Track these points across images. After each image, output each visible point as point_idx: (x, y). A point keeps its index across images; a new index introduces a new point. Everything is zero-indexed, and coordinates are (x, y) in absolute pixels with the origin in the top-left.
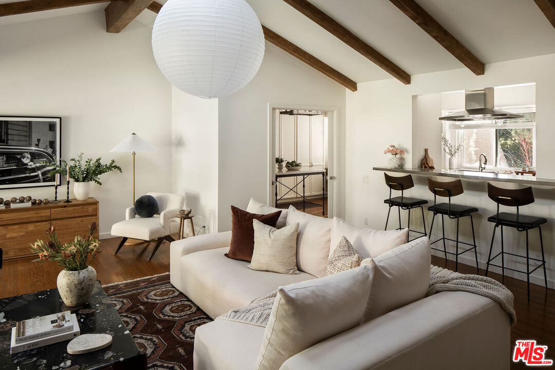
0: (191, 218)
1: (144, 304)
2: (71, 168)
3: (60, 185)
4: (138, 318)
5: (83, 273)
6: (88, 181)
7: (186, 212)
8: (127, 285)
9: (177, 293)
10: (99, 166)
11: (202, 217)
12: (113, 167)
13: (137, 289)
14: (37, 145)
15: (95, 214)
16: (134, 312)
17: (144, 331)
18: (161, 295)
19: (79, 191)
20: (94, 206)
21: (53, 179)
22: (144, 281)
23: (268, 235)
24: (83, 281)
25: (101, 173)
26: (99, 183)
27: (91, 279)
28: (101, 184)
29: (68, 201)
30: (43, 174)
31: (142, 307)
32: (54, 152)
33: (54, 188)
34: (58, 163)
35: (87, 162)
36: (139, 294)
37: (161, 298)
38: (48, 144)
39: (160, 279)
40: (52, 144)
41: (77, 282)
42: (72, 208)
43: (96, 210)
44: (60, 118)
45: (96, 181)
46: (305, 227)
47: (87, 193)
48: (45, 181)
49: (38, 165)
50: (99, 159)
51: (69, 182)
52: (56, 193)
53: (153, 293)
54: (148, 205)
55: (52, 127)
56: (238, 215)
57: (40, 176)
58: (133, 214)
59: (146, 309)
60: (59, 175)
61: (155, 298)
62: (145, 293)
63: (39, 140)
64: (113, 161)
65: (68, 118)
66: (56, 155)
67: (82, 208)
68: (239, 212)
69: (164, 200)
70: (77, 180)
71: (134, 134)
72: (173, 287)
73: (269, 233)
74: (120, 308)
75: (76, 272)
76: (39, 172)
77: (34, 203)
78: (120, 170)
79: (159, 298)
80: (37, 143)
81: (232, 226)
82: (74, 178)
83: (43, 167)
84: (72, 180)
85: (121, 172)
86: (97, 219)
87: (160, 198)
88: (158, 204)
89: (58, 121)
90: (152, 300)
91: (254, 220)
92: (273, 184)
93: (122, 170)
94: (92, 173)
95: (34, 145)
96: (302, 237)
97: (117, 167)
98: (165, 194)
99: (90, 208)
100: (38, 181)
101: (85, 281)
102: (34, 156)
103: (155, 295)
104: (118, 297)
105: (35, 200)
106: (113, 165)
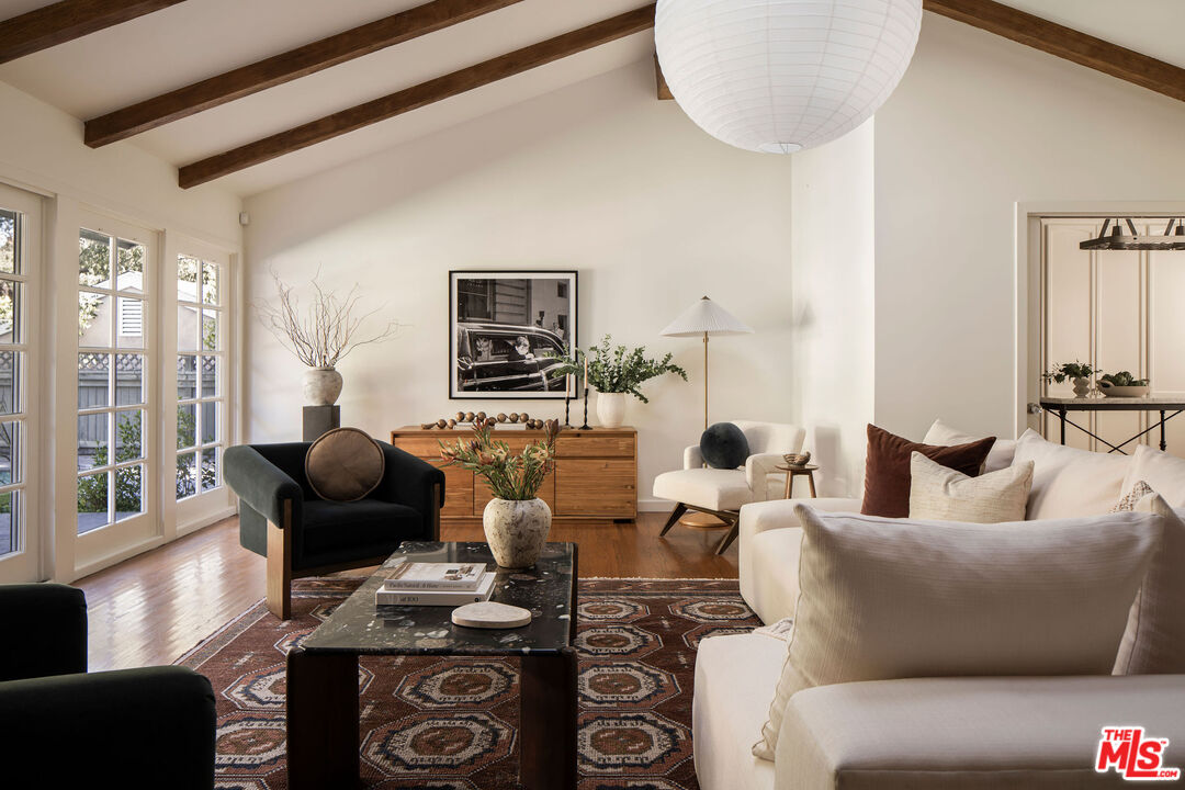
0: (809, 472)
1: (671, 618)
2: (593, 365)
3: (576, 398)
4: (650, 638)
5: (523, 507)
6: (621, 391)
7: (797, 460)
8: (656, 585)
9: (746, 615)
10: (639, 363)
11: (843, 480)
12: (670, 368)
13: (672, 594)
14: (539, 323)
15: (631, 457)
16: (647, 628)
17: (652, 660)
18: (714, 611)
19: (604, 409)
20: (629, 440)
21: (562, 388)
22: (690, 584)
23: (942, 488)
24: (521, 520)
25: (644, 376)
26: (642, 398)
27: (536, 521)
28: (646, 401)
29: (585, 427)
30: (549, 376)
31: (665, 623)
32: (566, 336)
33: (565, 401)
34: (573, 357)
35: (617, 353)
36: (673, 601)
37: (711, 616)
38: (557, 321)
39: (721, 586)
40: (562, 322)
41: (509, 520)
42: (590, 439)
43: (633, 447)
44: (576, 272)
45: (637, 394)
46: (1052, 477)
47: (619, 416)
48: (550, 389)
49: (540, 359)
50: (640, 351)
51: (587, 390)
52: (567, 412)
53: (699, 605)
54: (725, 442)
55: (562, 289)
56: (879, 445)
57: (544, 378)
58: (700, 461)
59: (672, 627)
60: (573, 376)
61: (699, 613)
62: (682, 603)
63: (542, 314)
64: (669, 356)
65: (589, 272)
66: (569, 341)
67: (608, 442)
68: (884, 439)
69: (762, 437)
70: (602, 390)
71: (705, 298)
72: (745, 603)
73: (946, 484)
74: (627, 617)
75: (512, 503)
76: (543, 373)
77: (531, 426)
78: (684, 375)
79: (707, 616)
80: (539, 319)
81: (865, 471)
82: (598, 384)
83: (551, 362)
84: (593, 388)
85: (685, 379)
86: (634, 465)
87: (756, 433)
88: (749, 443)
89: (572, 277)
90: (691, 615)
91: (913, 453)
92: (1030, 411)
93: (688, 376)
94: (627, 377)
95: (534, 322)
96: (1041, 501)
97: (677, 369)
98: (766, 424)
99: (623, 443)
100: (540, 388)
101: (525, 521)
102: (536, 343)
103: (701, 609)
104: (632, 600)
105: (534, 421)
106: (669, 364)
